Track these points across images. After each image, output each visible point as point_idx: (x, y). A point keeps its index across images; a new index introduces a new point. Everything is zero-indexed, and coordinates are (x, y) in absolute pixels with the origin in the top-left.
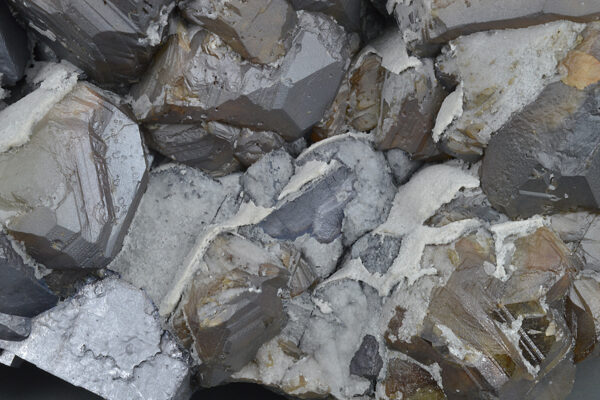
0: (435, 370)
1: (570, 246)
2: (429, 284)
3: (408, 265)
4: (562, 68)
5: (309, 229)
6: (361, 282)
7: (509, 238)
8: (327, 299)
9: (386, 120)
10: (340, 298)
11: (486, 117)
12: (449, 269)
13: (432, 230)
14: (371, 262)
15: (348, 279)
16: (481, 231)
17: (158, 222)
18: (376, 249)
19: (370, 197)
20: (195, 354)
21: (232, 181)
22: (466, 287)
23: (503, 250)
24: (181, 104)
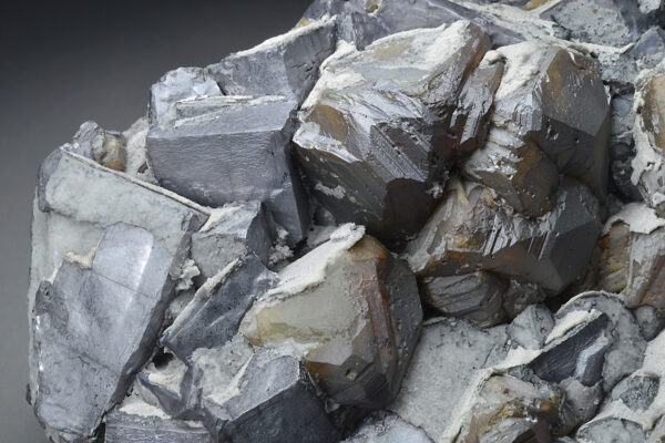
5: (573, 373)
6: (623, 420)
8: (591, 438)
9: (637, 279)
10: (604, 437)
14: (632, 401)
15: (610, 418)
17: (432, 367)
18: (636, 389)
21: (499, 332)
24: (461, 250)
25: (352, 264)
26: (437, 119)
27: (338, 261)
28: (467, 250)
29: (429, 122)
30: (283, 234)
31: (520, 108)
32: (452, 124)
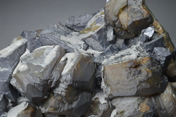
9: (100, 114)
24: (52, 112)
25: (24, 114)
26: (44, 83)
27: (21, 113)
28: (53, 112)
29: (42, 84)
30: (10, 101)
31: (67, 78)
32: (48, 84)
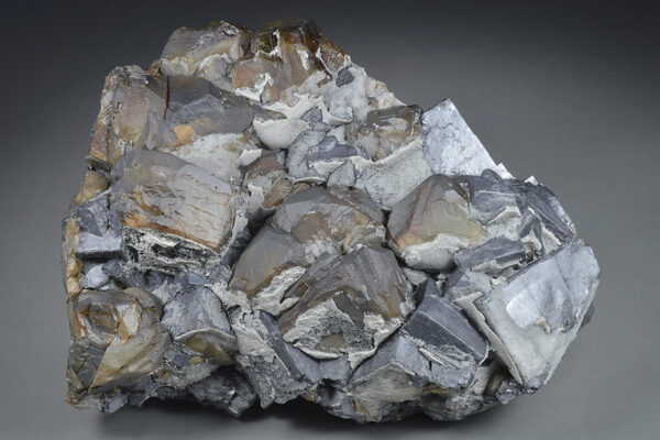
0: (318, 55)
1: (231, 76)
2: (300, 89)
3: (304, 103)
4: (192, 139)
5: (337, 145)
6: (328, 110)
7: (255, 91)
8: (347, 113)
10: (340, 110)
11: (235, 141)
12: (288, 91)
13: (285, 113)
14: (319, 117)
15: (333, 115)
16: (264, 101)
18: (313, 120)
19: (302, 147)
20: (417, 118)
21: (359, 185)
22: (285, 79)
23: (260, 87)
